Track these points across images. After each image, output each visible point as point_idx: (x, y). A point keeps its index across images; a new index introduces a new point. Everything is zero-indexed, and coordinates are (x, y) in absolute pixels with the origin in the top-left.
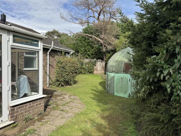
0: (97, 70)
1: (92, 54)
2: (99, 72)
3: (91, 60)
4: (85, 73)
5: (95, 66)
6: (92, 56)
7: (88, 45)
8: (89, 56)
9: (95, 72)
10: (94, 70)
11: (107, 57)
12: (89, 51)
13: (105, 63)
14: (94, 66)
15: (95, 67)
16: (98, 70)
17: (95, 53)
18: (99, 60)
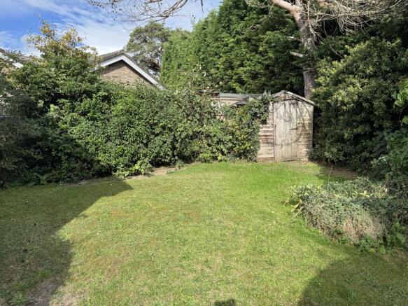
0: (273, 144)
1: (254, 76)
2: (281, 152)
3: (246, 99)
4: (215, 158)
5: (264, 122)
6: (252, 84)
7: (238, 42)
8: (242, 82)
9: (263, 151)
10: (256, 142)
11: (321, 80)
12: (242, 65)
13: (311, 109)
14: (257, 122)
15: (263, 130)
16: (279, 141)
17: (267, 67)
18: (281, 94)
